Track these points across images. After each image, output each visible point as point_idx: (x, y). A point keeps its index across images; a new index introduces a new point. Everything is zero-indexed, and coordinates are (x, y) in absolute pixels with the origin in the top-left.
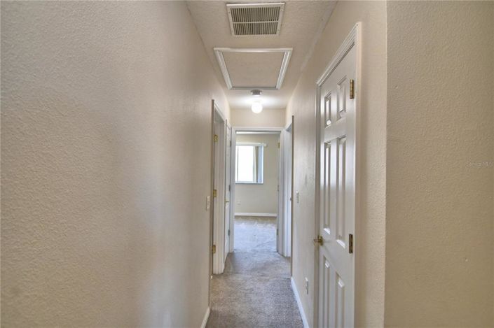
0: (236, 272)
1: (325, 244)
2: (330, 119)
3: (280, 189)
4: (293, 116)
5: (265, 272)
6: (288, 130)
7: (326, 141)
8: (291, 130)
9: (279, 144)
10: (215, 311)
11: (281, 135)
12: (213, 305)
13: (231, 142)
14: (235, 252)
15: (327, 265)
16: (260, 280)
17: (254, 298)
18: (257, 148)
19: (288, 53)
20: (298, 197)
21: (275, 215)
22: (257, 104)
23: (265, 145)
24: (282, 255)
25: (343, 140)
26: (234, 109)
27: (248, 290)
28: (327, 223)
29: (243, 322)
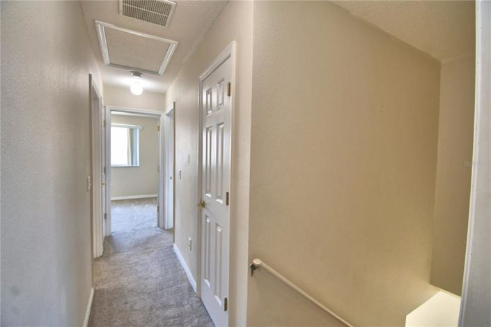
0: (116, 252)
1: (207, 206)
2: (211, 109)
3: (160, 170)
4: (174, 103)
5: (148, 246)
6: (168, 115)
7: (208, 127)
8: (173, 114)
9: (159, 127)
10: (100, 290)
11: (161, 118)
12: (96, 285)
13: (105, 122)
14: (113, 234)
15: (208, 221)
16: (144, 253)
17: (139, 268)
18: (131, 130)
19: (173, 45)
20: (180, 174)
21: (156, 195)
22: (138, 85)
23: (141, 128)
24: (164, 228)
25: (221, 126)
26: (107, 87)
27: (132, 263)
28: (208, 189)
29: (132, 290)
